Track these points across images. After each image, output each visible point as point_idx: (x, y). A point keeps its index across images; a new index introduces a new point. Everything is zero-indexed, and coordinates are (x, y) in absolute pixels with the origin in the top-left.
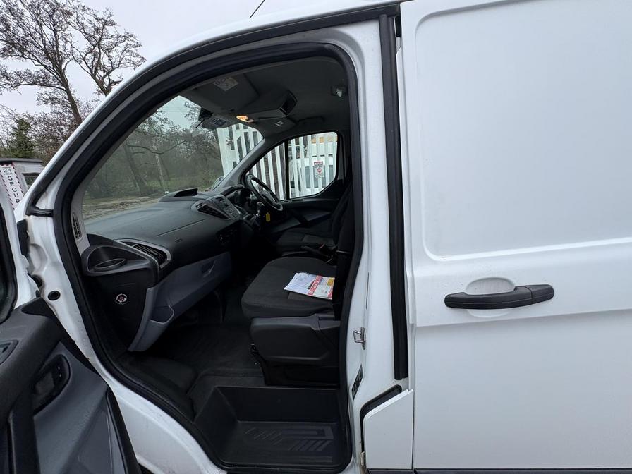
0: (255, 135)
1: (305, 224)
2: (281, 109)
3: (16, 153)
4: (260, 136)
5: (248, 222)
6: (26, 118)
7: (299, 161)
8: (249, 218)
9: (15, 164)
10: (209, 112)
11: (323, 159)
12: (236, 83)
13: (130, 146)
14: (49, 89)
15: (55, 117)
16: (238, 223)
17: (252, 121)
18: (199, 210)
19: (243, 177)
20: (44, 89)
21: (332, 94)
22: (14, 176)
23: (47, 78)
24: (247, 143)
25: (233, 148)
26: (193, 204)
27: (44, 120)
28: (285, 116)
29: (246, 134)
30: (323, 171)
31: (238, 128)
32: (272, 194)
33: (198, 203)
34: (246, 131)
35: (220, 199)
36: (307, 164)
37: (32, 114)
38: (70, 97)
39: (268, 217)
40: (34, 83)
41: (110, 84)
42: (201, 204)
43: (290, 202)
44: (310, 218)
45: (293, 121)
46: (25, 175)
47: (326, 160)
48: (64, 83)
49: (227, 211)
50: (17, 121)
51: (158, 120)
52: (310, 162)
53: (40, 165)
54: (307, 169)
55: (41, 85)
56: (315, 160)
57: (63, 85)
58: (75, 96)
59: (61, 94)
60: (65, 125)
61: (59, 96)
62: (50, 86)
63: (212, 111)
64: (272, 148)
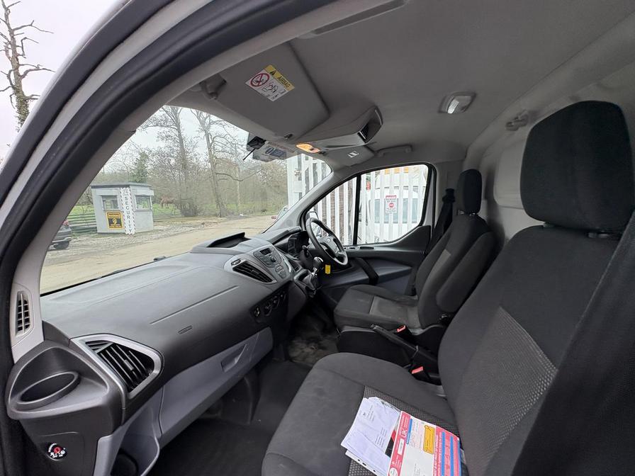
0: (323, 166)
1: (374, 280)
2: (359, 134)
3: (135, 178)
4: (328, 169)
5: (299, 283)
6: (146, 151)
7: (369, 192)
8: (301, 278)
9: (131, 187)
10: (262, 139)
11: (396, 192)
12: (291, 87)
13: (217, 174)
14: (166, 129)
15: (167, 150)
16: (287, 286)
17: (317, 150)
18: (235, 269)
19: (304, 216)
20: (163, 129)
21: (440, 112)
22: (129, 197)
23: (166, 121)
24: (315, 174)
25: (300, 179)
26: (227, 259)
27: (160, 153)
28: (364, 144)
29: (315, 165)
30: (395, 206)
31: (307, 159)
32: (336, 240)
33: (235, 258)
34: (315, 161)
35: (267, 251)
36: (377, 195)
37: (151, 148)
38: (180, 135)
39: (328, 269)
40: (157, 125)
41: (210, 123)
42: (239, 260)
43: (357, 249)
44: (382, 271)
45: (372, 151)
46: (137, 196)
47: (401, 194)
48: (178, 124)
49: (272, 270)
50: (140, 154)
51: (242, 152)
52: (382, 193)
53: (148, 188)
54: (377, 202)
55: (161, 126)
56: (387, 192)
57: (176, 126)
58: (184, 134)
59: (174, 133)
60: (173, 157)
61: (173, 134)
62: (168, 126)
63: (264, 139)
64: (340, 183)
